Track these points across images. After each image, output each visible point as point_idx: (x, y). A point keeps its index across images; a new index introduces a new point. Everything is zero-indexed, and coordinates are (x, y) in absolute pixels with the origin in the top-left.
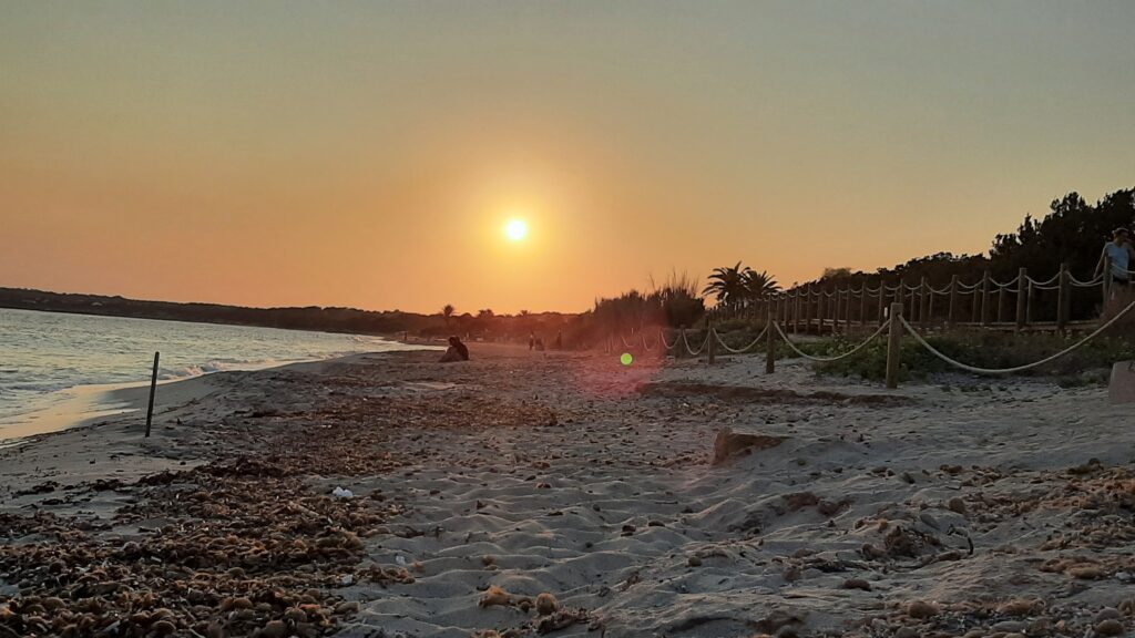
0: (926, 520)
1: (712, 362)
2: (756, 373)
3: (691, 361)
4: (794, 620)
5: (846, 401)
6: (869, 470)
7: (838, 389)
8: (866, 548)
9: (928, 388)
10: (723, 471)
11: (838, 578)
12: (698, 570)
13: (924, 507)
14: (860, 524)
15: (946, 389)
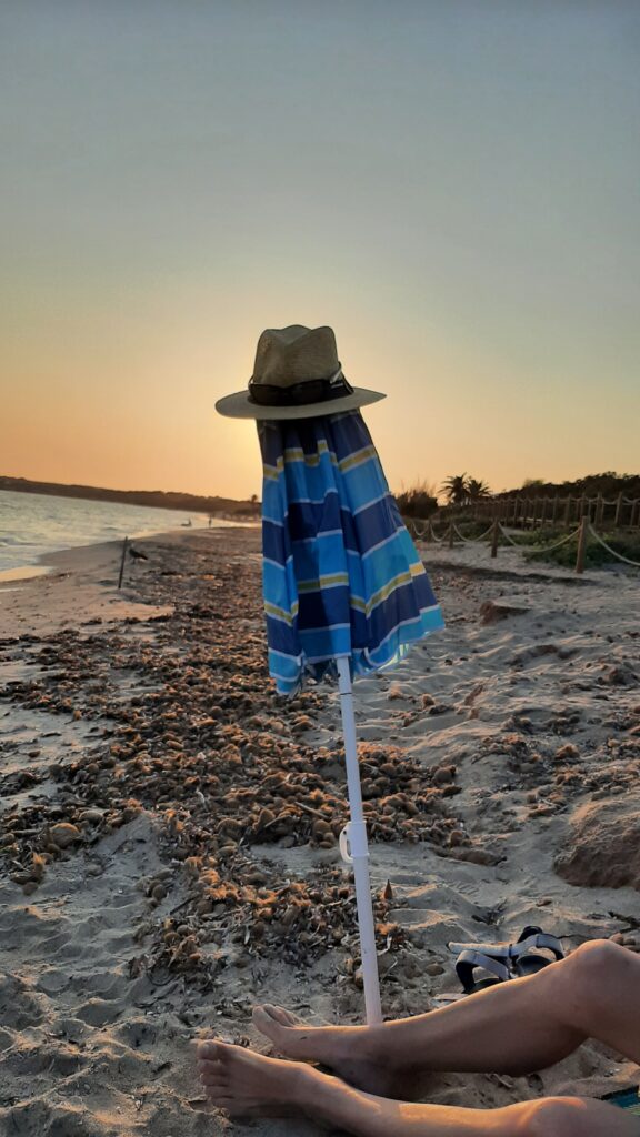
0: (627, 665)
1: (451, 546)
2: (483, 557)
3: (436, 544)
4: (577, 712)
5: (550, 581)
6: (582, 632)
7: (544, 572)
8: (600, 679)
9: (603, 574)
10: (490, 628)
11: (590, 693)
12: (516, 687)
13: (625, 657)
14: (589, 665)
15: (616, 575)
